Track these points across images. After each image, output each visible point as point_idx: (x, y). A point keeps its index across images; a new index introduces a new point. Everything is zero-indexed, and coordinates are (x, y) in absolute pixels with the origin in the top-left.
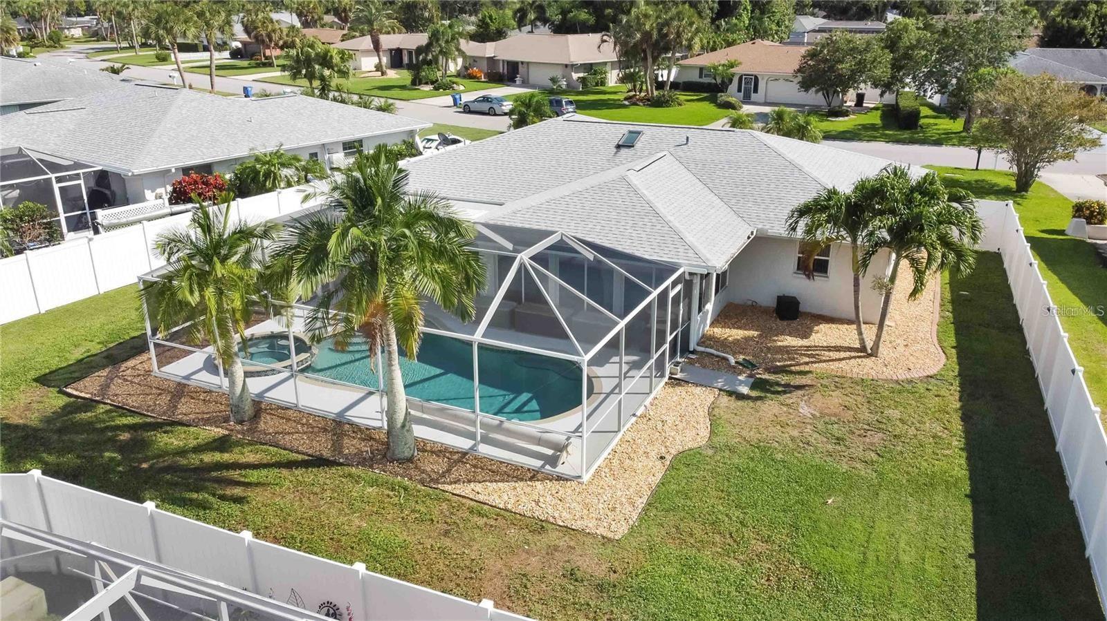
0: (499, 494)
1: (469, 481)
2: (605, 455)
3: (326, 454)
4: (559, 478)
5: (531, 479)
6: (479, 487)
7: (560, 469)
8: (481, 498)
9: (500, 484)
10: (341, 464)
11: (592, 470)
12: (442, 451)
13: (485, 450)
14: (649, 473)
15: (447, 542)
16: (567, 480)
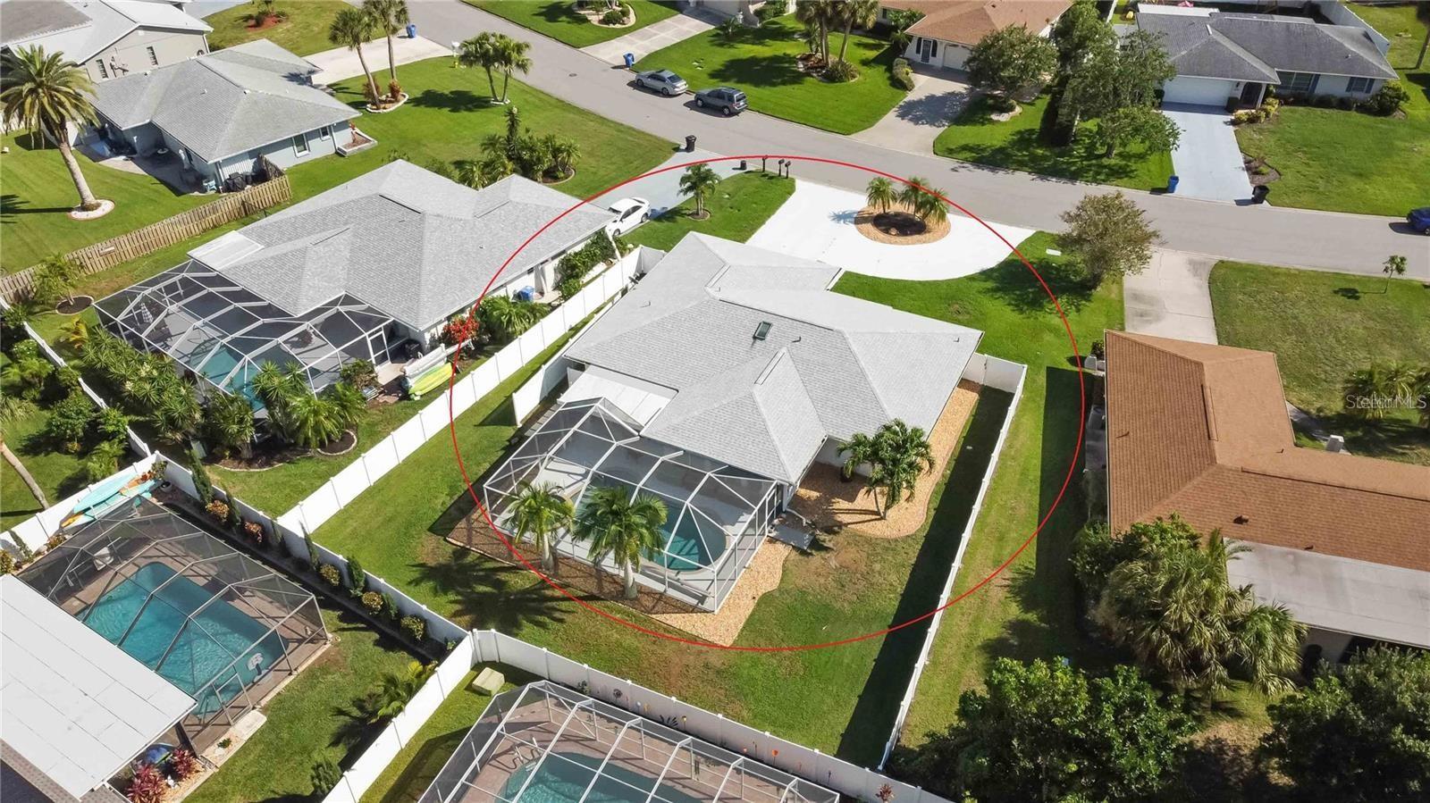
0: (676, 620)
1: (664, 613)
2: (727, 596)
3: (595, 592)
4: (705, 611)
5: (692, 612)
6: (667, 616)
7: (706, 606)
8: (668, 622)
9: (678, 615)
10: (602, 599)
11: (720, 607)
12: (650, 593)
13: (672, 593)
14: (747, 607)
15: (655, 647)
16: (708, 612)
